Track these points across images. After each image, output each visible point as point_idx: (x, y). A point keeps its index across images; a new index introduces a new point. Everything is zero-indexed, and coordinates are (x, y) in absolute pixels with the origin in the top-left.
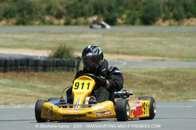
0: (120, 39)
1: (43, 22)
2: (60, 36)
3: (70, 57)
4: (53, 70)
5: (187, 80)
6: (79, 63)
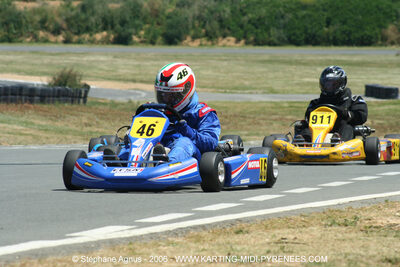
0: (136, 63)
1: (36, 39)
2: (57, 57)
3: (76, 85)
4: (53, 102)
5: (226, 117)
6: (86, 92)
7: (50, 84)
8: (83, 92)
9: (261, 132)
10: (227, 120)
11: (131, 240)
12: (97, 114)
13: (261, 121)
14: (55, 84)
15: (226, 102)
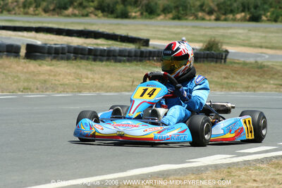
0: (263, 35)
1: (197, 18)
2: (210, 30)
3: (219, 50)
6: (226, 55)
7: (201, 50)
8: (224, 55)
11: (229, 166)
12: (232, 70)
14: (205, 50)
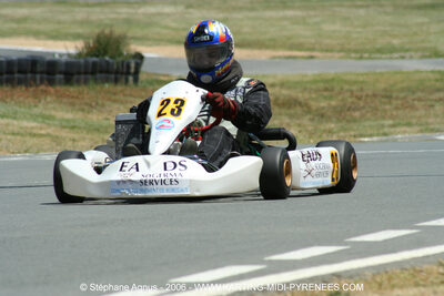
3: (121, 55)
4: (86, 82)
5: (359, 98)
6: (138, 66)
7: (79, 55)
8: (133, 65)
9: (414, 121)
10: (362, 104)
13: (416, 102)
14: (89, 54)
15: (362, 75)
